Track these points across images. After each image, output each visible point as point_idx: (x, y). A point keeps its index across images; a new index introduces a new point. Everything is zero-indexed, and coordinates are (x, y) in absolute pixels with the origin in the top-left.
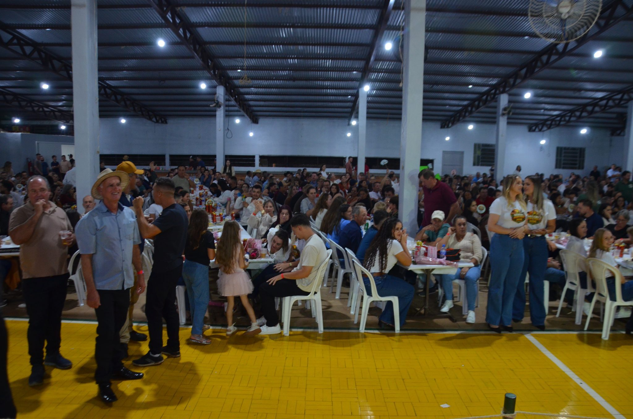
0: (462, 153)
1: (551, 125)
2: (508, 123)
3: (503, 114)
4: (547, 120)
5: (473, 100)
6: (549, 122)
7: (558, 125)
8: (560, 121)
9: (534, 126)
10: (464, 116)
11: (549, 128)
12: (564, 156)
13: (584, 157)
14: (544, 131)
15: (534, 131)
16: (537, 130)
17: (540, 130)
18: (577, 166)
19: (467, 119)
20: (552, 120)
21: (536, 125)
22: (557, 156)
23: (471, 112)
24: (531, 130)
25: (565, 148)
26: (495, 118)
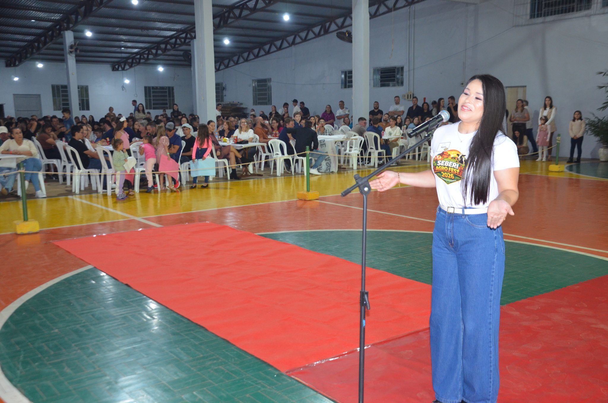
0: (39, 96)
1: (132, 63)
2: (77, 61)
3: (71, 52)
4: (128, 58)
5: (39, 35)
6: (130, 61)
7: (139, 63)
8: (140, 59)
9: (116, 65)
10: (32, 53)
11: (131, 67)
12: (153, 96)
13: (173, 96)
14: (126, 70)
15: (118, 70)
16: (120, 69)
17: (123, 69)
18: (168, 106)
19: (36, 56)
20: (133, 58)
21: (119, 63)
22: (146, 96)
23: (38, 49)
24: (114, 69)
25: (153, 88)
26: (63, 55)
